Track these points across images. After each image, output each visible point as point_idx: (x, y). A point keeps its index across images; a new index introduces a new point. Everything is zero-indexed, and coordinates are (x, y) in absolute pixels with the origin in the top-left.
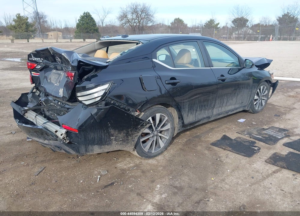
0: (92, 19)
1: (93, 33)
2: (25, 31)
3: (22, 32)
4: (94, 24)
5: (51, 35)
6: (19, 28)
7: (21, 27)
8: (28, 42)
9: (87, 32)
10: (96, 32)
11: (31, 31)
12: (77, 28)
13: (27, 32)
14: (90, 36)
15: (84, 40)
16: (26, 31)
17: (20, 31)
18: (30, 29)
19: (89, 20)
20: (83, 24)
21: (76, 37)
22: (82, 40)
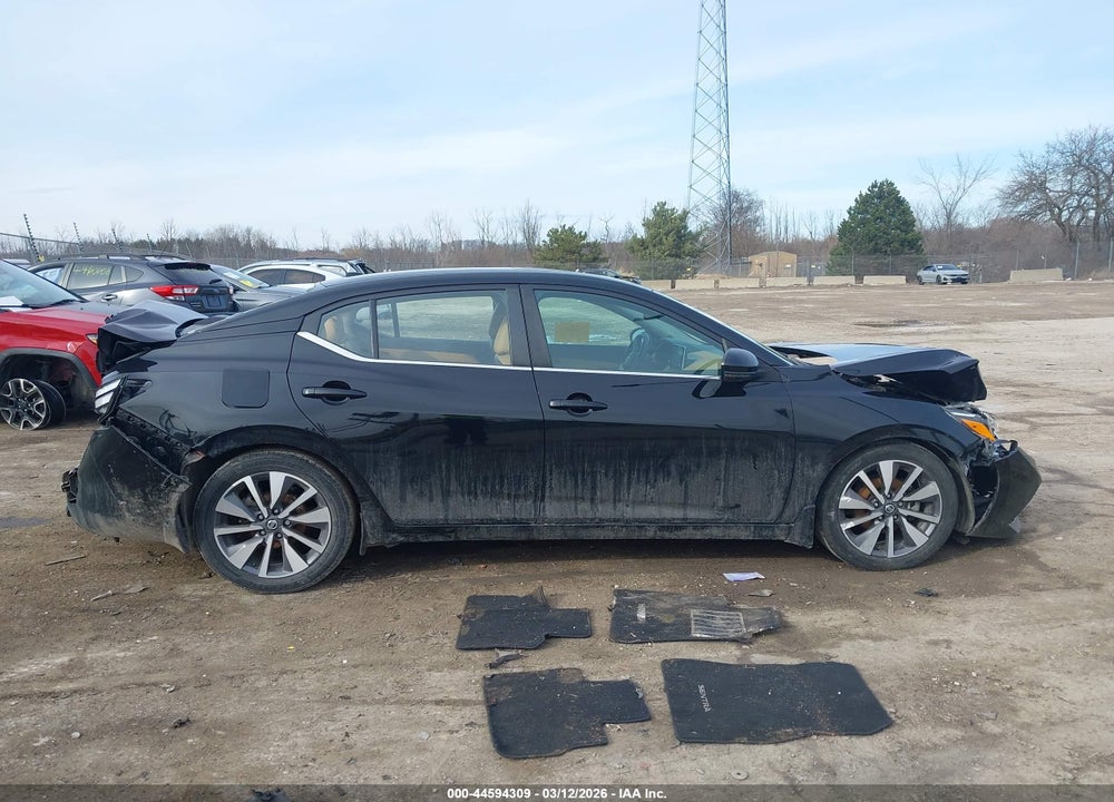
0: (900, 202)
1: (895, 253)
2: (668, 255)
3: (659, 258)
4: (905, 223)
5: (761, 265)
6: (655, 246)
7: (661, 243)
8: (673, 287)
9: (875, 251)
10: (912, 248)
11: (687, 255)
12: (840, 239)
13: (678, 256)
14: (883, 264)
15: (859, 278)
16: (673, 256)
17: (657, 254)
18: (688, 246)
19: (886, 207)
20: (863, 223)
21: (831, 271)
22: (851, 279)
